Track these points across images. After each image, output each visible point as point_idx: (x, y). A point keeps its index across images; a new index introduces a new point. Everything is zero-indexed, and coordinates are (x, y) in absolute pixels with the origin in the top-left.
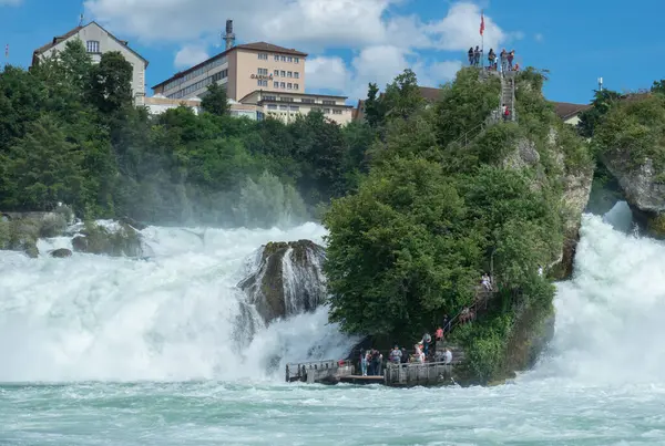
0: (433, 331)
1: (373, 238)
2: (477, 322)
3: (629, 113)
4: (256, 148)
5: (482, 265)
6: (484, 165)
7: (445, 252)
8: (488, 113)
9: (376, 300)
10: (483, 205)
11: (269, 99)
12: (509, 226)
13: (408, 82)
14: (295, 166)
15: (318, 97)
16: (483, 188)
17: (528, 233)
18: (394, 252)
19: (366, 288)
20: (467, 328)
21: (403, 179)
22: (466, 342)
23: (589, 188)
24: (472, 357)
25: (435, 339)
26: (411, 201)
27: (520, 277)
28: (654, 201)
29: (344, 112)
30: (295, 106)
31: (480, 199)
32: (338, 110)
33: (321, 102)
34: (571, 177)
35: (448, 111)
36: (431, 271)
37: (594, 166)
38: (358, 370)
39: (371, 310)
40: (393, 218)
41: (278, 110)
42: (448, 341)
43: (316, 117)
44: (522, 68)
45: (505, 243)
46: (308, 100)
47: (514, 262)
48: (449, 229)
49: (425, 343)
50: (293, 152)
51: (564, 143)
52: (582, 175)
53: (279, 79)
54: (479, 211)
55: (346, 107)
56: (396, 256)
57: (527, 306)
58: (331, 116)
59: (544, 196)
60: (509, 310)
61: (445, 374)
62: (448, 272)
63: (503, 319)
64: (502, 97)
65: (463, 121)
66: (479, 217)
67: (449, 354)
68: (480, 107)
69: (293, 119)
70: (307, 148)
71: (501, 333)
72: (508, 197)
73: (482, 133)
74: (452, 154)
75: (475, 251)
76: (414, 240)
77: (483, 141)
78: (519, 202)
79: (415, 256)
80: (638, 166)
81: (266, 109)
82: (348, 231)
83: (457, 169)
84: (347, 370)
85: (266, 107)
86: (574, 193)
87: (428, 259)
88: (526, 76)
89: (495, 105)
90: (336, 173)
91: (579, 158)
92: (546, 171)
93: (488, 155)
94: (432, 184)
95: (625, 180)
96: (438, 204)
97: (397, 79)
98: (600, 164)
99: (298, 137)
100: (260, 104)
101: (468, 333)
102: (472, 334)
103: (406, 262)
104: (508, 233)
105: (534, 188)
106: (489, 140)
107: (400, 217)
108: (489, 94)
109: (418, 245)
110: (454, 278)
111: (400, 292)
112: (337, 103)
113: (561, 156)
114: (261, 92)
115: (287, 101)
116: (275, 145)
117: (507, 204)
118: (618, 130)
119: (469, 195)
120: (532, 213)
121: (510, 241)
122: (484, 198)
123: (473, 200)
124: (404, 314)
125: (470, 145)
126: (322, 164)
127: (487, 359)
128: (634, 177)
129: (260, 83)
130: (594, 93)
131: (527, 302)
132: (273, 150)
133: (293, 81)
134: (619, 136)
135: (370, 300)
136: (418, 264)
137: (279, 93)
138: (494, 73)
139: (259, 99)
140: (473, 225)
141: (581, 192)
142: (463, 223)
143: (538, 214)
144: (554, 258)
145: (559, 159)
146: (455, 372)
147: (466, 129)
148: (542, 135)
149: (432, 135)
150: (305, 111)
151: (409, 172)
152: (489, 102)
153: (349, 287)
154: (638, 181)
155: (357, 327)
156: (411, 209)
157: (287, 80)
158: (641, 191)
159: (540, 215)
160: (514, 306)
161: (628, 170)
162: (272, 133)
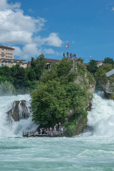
0: (58, 123)
1: (44, 100)
2: (69, 121)
3: (104, 69)
4: (2, 74)
5: (70, 107)
6: (70, 82)
7: (62, 104)
8: (70, 69)
9: (44, 116)
10: (70, 92)
11: (5, 61)
12: (77, 98)
13: (42, 57)
14: (12, 79)
15: (18, 60)
16: (70, 88)
17: (81, 99)
18: (49, 104)
19: (42, 113)
20: (67, 123)
21: (51, 86)
22: (66, 126)
23: (95, 88)
24: (68, 130)
25: (59, 125)
26: (53, 91)
27: (80, 110)
28: (110, 91)
29: (25, 65)
30: (12, 63)
31: (69, 91)
32: (23, 64)
33: (18, 62)
34: (90, 85)
35: (60, 68)
36: (58, 109)
37: (96, 82)
38: (40, 133)
39: (43, 118)
40: (48, 95)
41: (7, 64)
42: (62, 126)
43: (18, 66)
44: (78, 58)
45: (76, 102)
46: (15, 61)
47: (79, 106)
48: (62, 98)
49: (56, 126)
50: (12, 75)
51: (89, 77)
52: (93, 85)
53: (7, 55)
54: (69, 94)
55: (25, 63)
56: (50, 105)
57: (81, 117)
58: (21, 66)
59: (85, 90)
60: (77, 118)
61: (61, 134)
62: (62, 109)
63: (76, 120)
64: (73, 65)
65: (64, 71)
66: (69, 95)
67: (62, 129)
68: (68, 68)
69: (12, 66)
70: (15, 74)
71: (75, 124)
72: (76, 90)
73: (69, 74)
74: (62, 79)
75: (69, 104)
76: (54, 101)
77: (69, 76)
78: (79, 91)
79: (54, 105)
80: (106, 82)
81: (4, 64)
82: (37, 98)
83: (63, 83)
84: (37, 133)
85: (4, 63)
86: (91, 89)
87: (57, 106)
88: (79, 60)
89: (72, 67)
90: (23, 81)
91: (92, 81)
92: (85, 84)
93: (70, 80)
94: (58, 87)
95: (103, 86)
96: (59, 92)
97: (39, 56)
98: (97, 82)
99: (13, 71)
100: (3, 62)
101: (67, 124)
102: (68, 124)
103: (52, 107)
104: (77, 99)
105: (82, 88)
106: (71, 76)
107: (50, 95)
108: (70, 64)
109: (55, 102)
110: (64, 110)
111: (50, 114)
112: (23, 62)
113: (88, 80)
114: (3, 59)
115: (10, 61)
116: (7, 73)
117: (76, 92)
118: (101, 73)
119: (67, 90)
120: (82, 94)
121: (77, 101)
122: (70, 90)
123: (67, 91)
124: (51, 119)
125: (66, 77)
126: (19, 78)
127: (72, 130)
128: (105, 85)
129: (2, 56)
130: (90, 61)
131: (81, 116)
132: (6, 75)
133: (11, 56)
134: (101, 75)
135: (43, 116)
136: (55, 107)
137: (7, 59)
138: (71, 59)
139: (2, 61)
140: (67, 97)
141: (93, 89)
142: (65, 97)
143: (83, 94)
144: (87, 105)
145: (87, 80)
146: (64, 133)
147: (65, 73)
148: (83, 75)
149: (56, 74)
150: (15, 64)
151: (52, 84)
152: (70, 66)
153: (37, 112)
154: (106, 86)
155: (39, 122)
156: (53, 93)
157: (9, 56)
158: (107, 88)
159: (83, 95)
160: (78, 117)
161: (104, 83)
162: (6, 70)
